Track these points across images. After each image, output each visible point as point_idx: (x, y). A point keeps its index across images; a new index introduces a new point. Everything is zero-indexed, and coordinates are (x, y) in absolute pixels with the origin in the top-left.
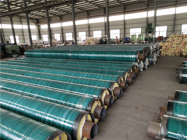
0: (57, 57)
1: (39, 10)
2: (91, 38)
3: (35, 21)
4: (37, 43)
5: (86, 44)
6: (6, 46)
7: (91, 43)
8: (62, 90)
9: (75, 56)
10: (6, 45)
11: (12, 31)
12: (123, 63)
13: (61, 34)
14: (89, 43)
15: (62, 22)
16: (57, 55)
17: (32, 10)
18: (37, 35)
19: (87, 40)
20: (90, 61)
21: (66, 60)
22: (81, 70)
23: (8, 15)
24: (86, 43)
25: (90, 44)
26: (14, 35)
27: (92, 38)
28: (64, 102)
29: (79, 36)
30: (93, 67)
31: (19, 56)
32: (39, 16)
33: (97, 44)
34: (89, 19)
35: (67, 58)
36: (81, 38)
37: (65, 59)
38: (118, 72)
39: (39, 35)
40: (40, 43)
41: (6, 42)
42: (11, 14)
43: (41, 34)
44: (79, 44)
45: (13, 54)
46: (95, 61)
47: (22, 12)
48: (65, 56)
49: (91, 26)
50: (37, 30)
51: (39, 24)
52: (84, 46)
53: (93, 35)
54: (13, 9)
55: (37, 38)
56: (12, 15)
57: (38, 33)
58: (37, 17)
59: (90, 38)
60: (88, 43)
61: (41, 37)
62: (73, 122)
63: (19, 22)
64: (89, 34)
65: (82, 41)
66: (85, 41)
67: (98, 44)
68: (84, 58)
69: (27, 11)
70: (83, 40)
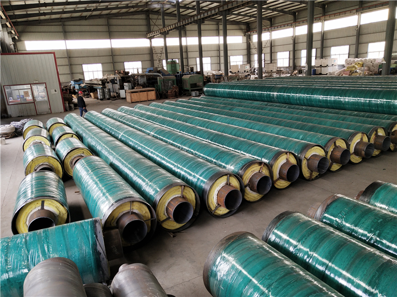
0: (253, 98)
1: (251, 5)
2: (359, 59)
3: (243, 27)
4: (238, 71)
5: (344, 75)
6: (184, 77)
7: (356, 72)
8: (224, 146)
9: (284, 97)
10: (185, 75)
11: (198, 49)
12: (377, 116)
13: (292, 53)
14: (351, 72)
15: (296, 26)
16: (254, 95)
17: (233, 8)
18: (243, 55)
19: (348, 66)
20: (310, 108)
21: (266, 105)
22: (276, 122)
23: (195, 22)
24: (344, 71)
25: (354, 74)
26: (201, 57)
27: (363, 59)
28: (214, 160)
29: (332, 57)
30: (304, 119)
31: (201, 94)
32: (251, 16)
33: (371, 75)
34: (362, 13)
35: (270, 100)
36: (335, 61)
37: (266, 103)
38: (340, 131)
39: (247, 55)
40: (245, 71)
41: (190, 69)
42: (200, 19)
43: (251, 53)
44: (327, 74)
45: (192, 90)
46: (319, 109)
47: (216, 14)
48: (267, 97)
49: (365, 31)
50: (245, 46)
51: (249, 33)
52: (338, 78)
53: (367, 53)
54: (207, 9)
55: (243, 62)
56: (202, 20)
57: (245, 52)
58: (247, 19)
59: (357, 59)
60: (348, 72)
61: (252, 60)
62: (206, 181)
63: (215, 32)
64: (358, 51)
65: (337, 67)
66: (343, 66)
67: (375, 74)
68: (300, 103)
69: (226, 10)
70: (339, 65)
